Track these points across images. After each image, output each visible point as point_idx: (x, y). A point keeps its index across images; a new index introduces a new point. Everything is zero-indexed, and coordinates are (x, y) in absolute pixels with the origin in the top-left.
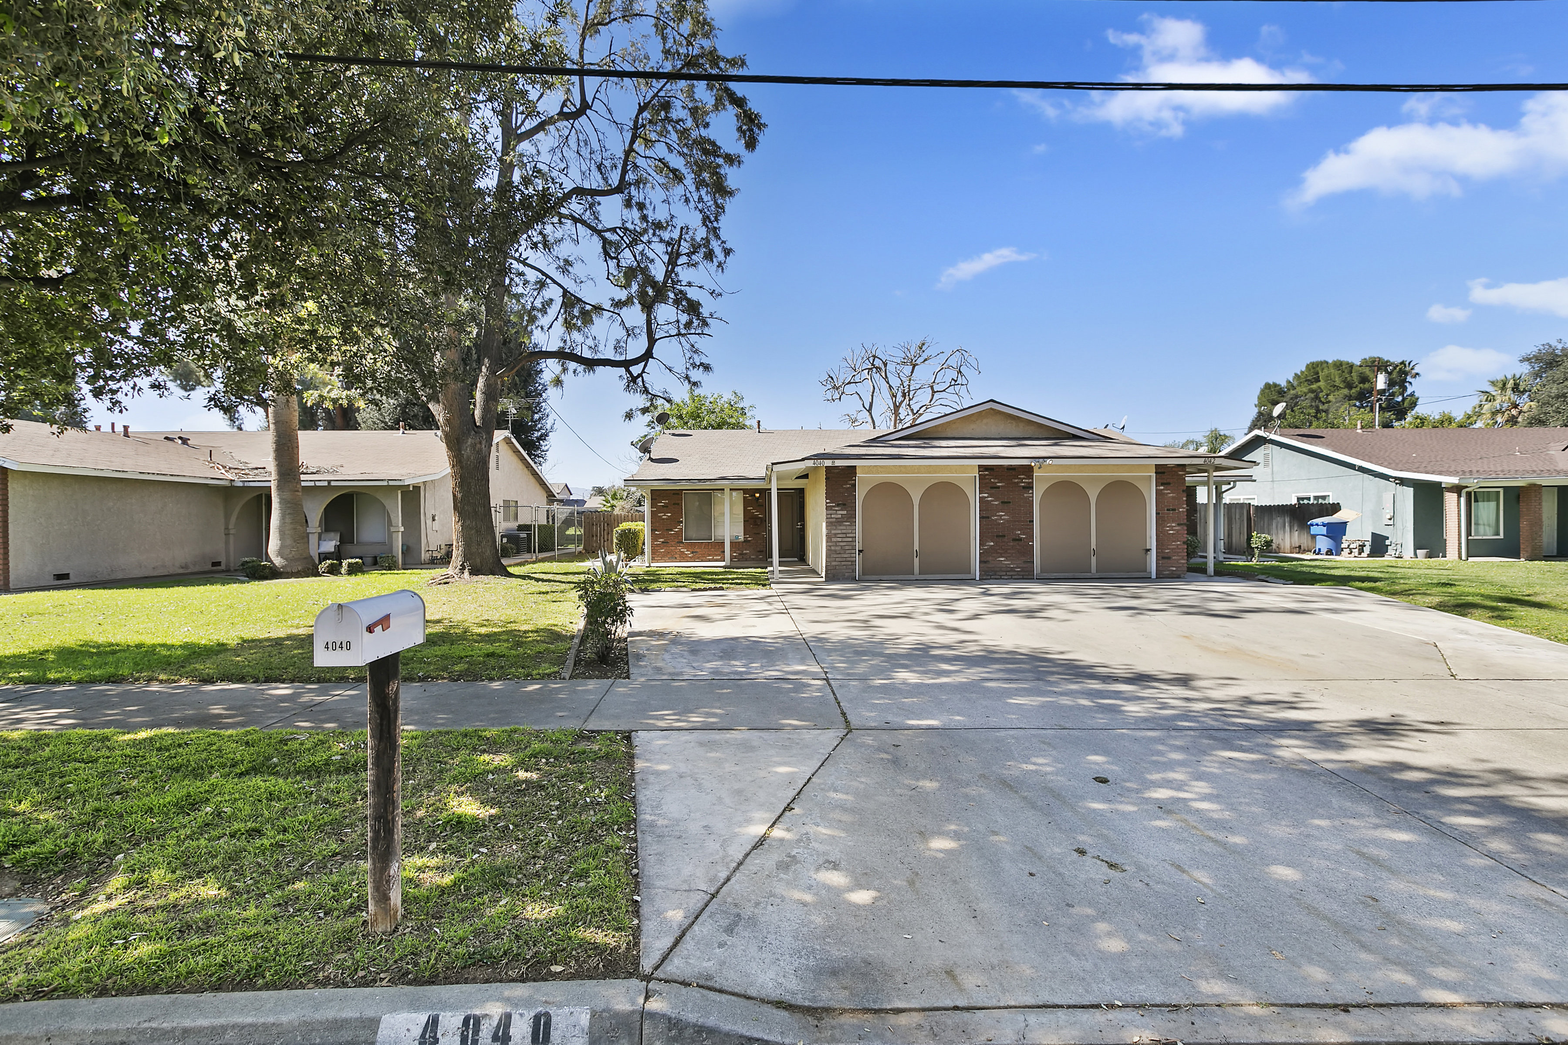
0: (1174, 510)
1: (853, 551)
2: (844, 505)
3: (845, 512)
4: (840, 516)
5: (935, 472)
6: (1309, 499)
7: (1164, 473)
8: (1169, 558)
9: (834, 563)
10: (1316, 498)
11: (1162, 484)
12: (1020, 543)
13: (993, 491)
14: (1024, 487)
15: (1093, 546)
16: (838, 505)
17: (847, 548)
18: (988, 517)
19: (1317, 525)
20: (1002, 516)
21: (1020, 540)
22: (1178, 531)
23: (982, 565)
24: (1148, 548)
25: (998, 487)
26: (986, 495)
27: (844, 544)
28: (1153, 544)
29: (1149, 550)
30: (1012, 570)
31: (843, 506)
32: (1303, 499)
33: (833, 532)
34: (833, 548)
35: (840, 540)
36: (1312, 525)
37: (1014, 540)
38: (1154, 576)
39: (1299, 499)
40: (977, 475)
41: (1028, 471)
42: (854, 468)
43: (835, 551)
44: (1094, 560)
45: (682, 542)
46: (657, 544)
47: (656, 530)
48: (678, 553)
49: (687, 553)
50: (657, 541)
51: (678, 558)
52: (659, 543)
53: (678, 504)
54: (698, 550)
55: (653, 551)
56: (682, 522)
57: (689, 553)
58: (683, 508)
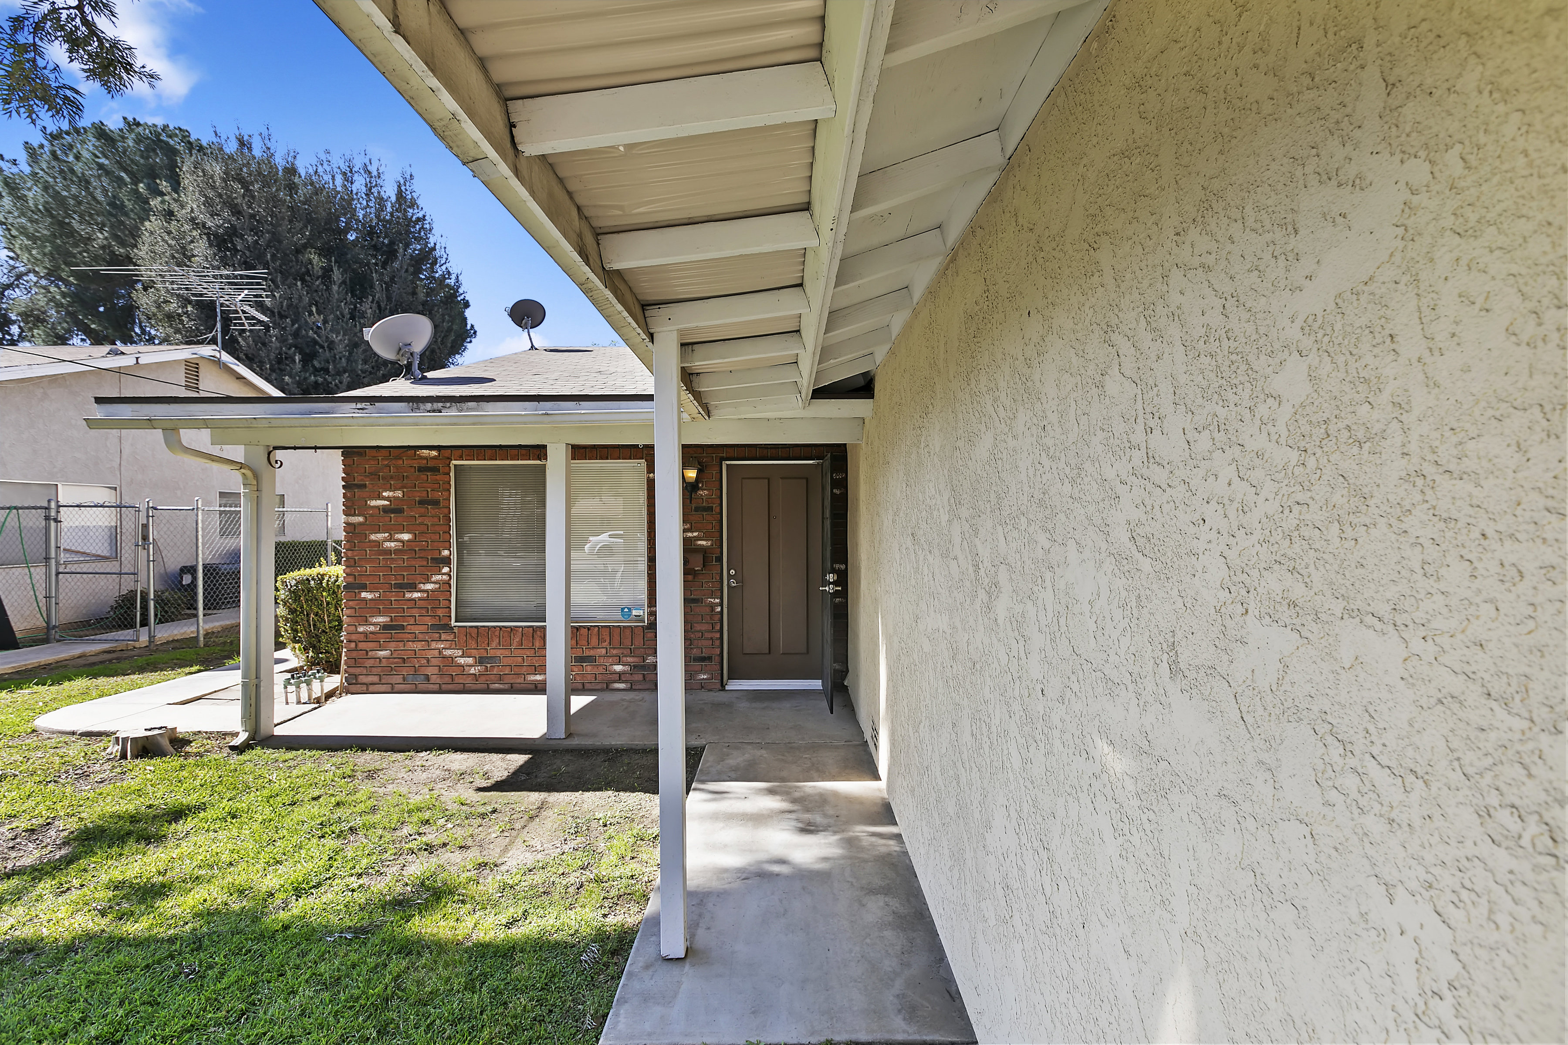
45: (447, 628)
46: (365, 633)
47: (364, 587)
48: (434, 662)
49: (462, 661)
50: (366, 622)
51: (434, 679)
52: (372, 628)
53: (436, 503)
54: (498, 653)
55: (354, 654)
56: (447, 561)
57: (470, 661)
58: (453, 516)
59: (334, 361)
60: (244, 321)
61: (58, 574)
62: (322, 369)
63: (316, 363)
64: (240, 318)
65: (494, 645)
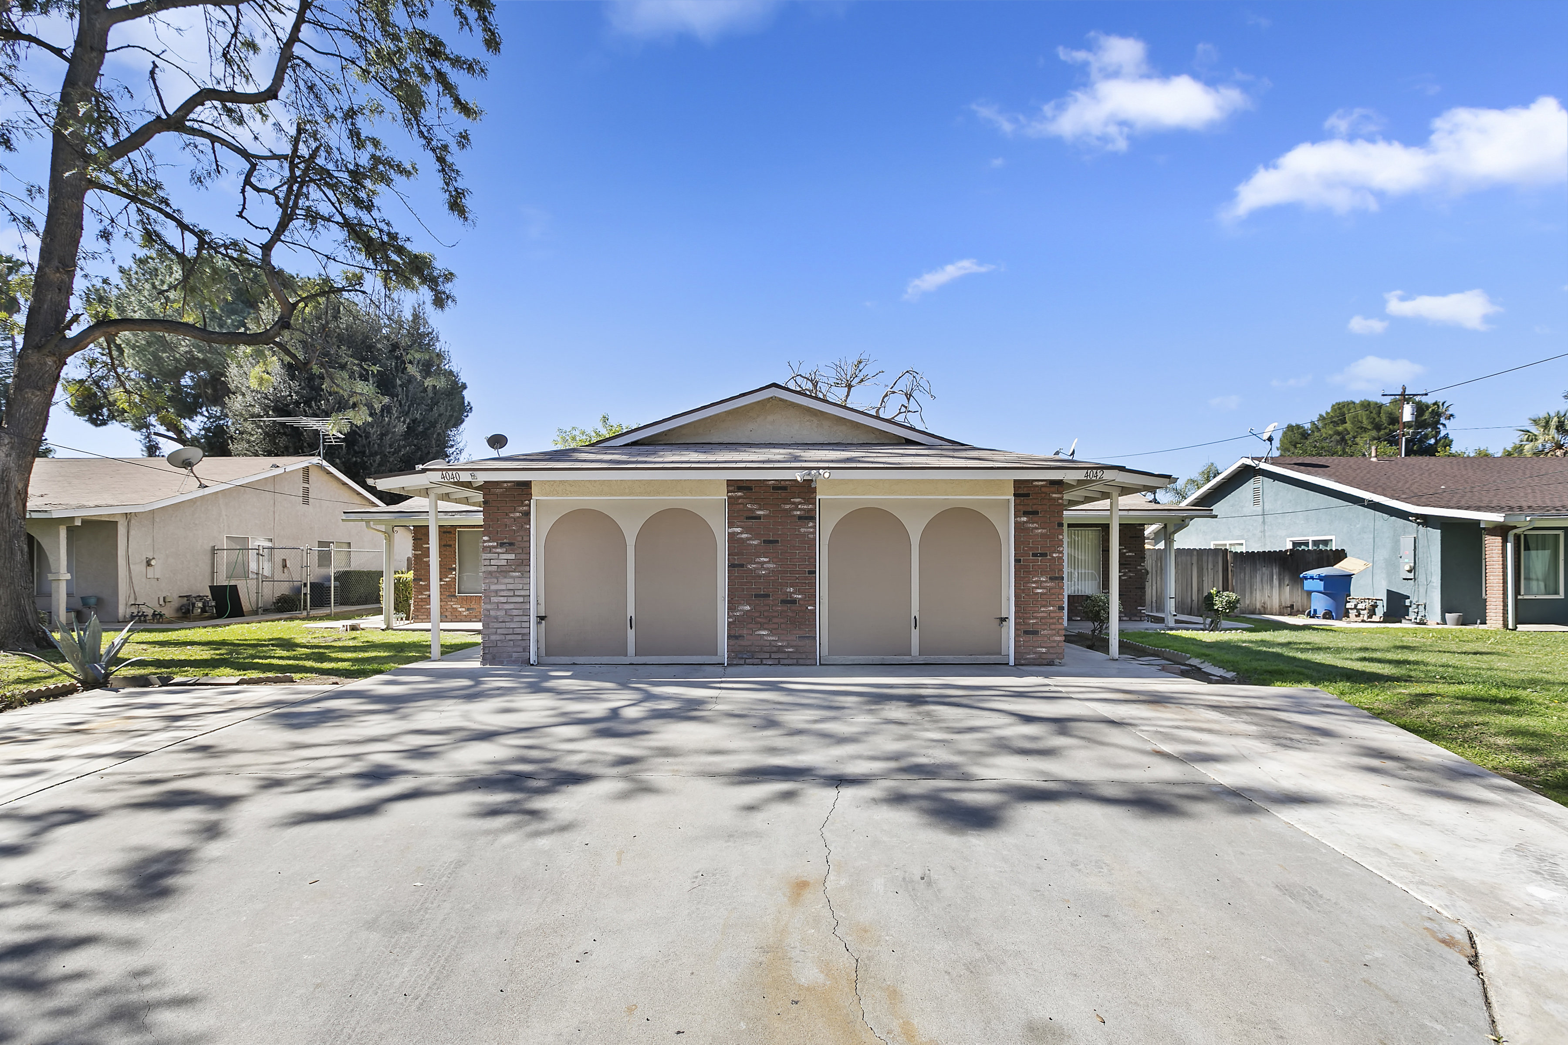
0: (1044, 555)
1: (525, 618)
2: (511, 544)
3: (513, 556)
4: (504, 563)
5: (658, 493)
6: (1307, 544)
7: (1027, 495)
8: (1035, 633)
9: (493, 637)
10: (1316, 543)
11: (1026, 513)
12: (794, 607)
13: (750, 523)
14: (800, 518)
15: (915, 612)
16: (502, 545)
17: (515, 612)
18: (742, 566)
19: (1312, 578)
20: (765, 564)
21: (794, 602)
22: (1051, 588)
23: (732, 642)
24: (1004, 616)
25: (759, 517)
26: (739, 530)
27: (512, 606)
28: (1010, 610)
29: (1003, 620)
30: (780, 650)
31: (509, 545)
32: (1300, 544)
33: (493, 587)
34: (492, 613)
35: (503, 600)
36: (1306, 578)
37: (784, 602)
38: (1012, 663)
39: (1295, 544)
40: (727, 498)
41: (807, 489)
42: (527, 485)
43: (496, 618)
44: (915, 634)
45: (455, 596)
46: (421, 598)
47: (421, 580)
48: (449, 610)
49: (460, 610)
50: (422, 594)
51: (448, 617)
52: (424, 596)
53: (450, 546)
54: (475, 606)
55: (417, 607)
56: (455, 569)
57: (464, 609)
58: (457, 551)
59: (368, 447)
60: (332, 440)
61: (262, 581)
62: (360, 452)
63: (356, 448)
64: (330, 439)
65: (473, 603)
